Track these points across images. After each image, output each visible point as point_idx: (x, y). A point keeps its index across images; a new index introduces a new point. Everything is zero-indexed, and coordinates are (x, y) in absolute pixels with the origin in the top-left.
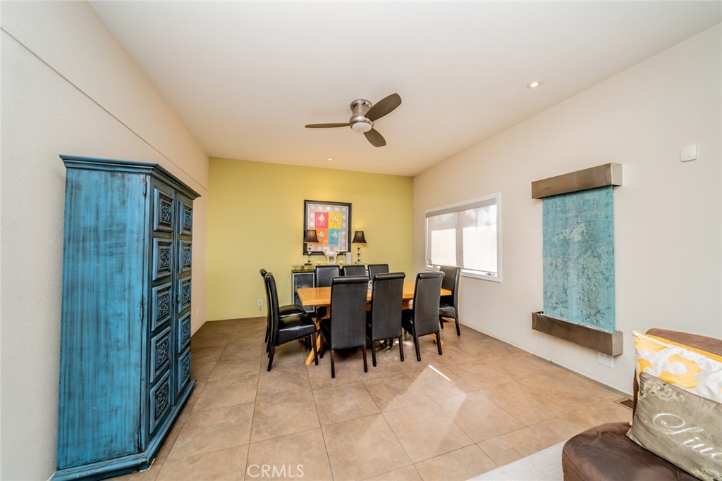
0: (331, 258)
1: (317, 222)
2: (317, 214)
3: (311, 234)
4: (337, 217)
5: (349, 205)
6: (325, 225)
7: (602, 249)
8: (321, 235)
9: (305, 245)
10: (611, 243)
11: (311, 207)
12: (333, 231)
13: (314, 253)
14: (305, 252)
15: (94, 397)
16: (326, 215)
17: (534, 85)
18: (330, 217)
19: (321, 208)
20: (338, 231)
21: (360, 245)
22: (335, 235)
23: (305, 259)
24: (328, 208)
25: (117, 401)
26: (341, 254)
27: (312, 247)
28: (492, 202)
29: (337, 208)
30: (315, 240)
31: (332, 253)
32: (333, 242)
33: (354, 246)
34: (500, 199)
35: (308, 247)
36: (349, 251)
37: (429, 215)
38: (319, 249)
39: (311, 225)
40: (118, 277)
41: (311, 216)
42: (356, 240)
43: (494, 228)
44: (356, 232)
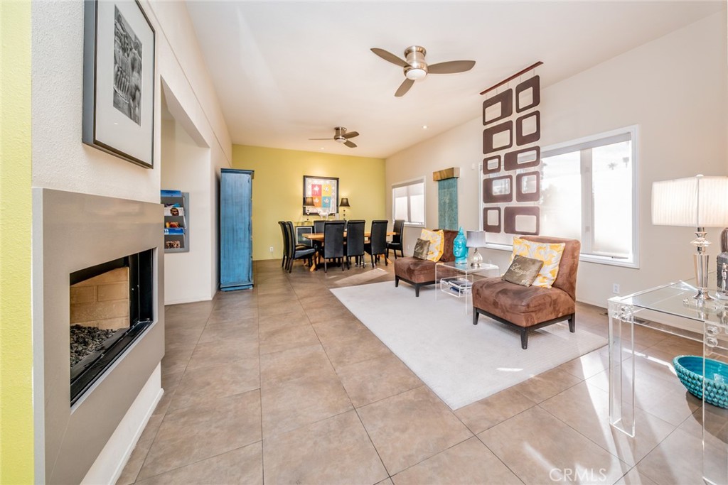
0: (324, 217)
1: (313, 191)
2: (313, 186)
3: (308, 200)
4: (328, 188)
5: (337, 179)
6: (319, 194)
7: (454, 206)
8: (316, 200)
9: (304, 208)
10: (457, 204)
11: (308, 180)
12: (325, 198)
13: (311, 214)
14: (305, 213)
15: (233, 259)
16: (320, 186)
17: (425, 127)
18: (323, 188)
19: (316, 182)
20: (329, 198)
21: (345, 208)
22: (327, 201)
23: (305, 218)
24: (321, 182)
25: (241, 261)
26: (331, 214)
27: (310, 209)
28: (421, 181)
29: (328, 181)
30: (312, 204)
31: (324, 213)
32: (326, 206)
33: (341, 209)
34: (425, 179)
35: (307, 209)
36: (338, 212)
37: (394, 187)
38: (315, 211)
39: (309, 194)
40: (240, 214)
41: (309, 187)
42: (343, 205)
43: (423, 196)
44: (342, 199)
